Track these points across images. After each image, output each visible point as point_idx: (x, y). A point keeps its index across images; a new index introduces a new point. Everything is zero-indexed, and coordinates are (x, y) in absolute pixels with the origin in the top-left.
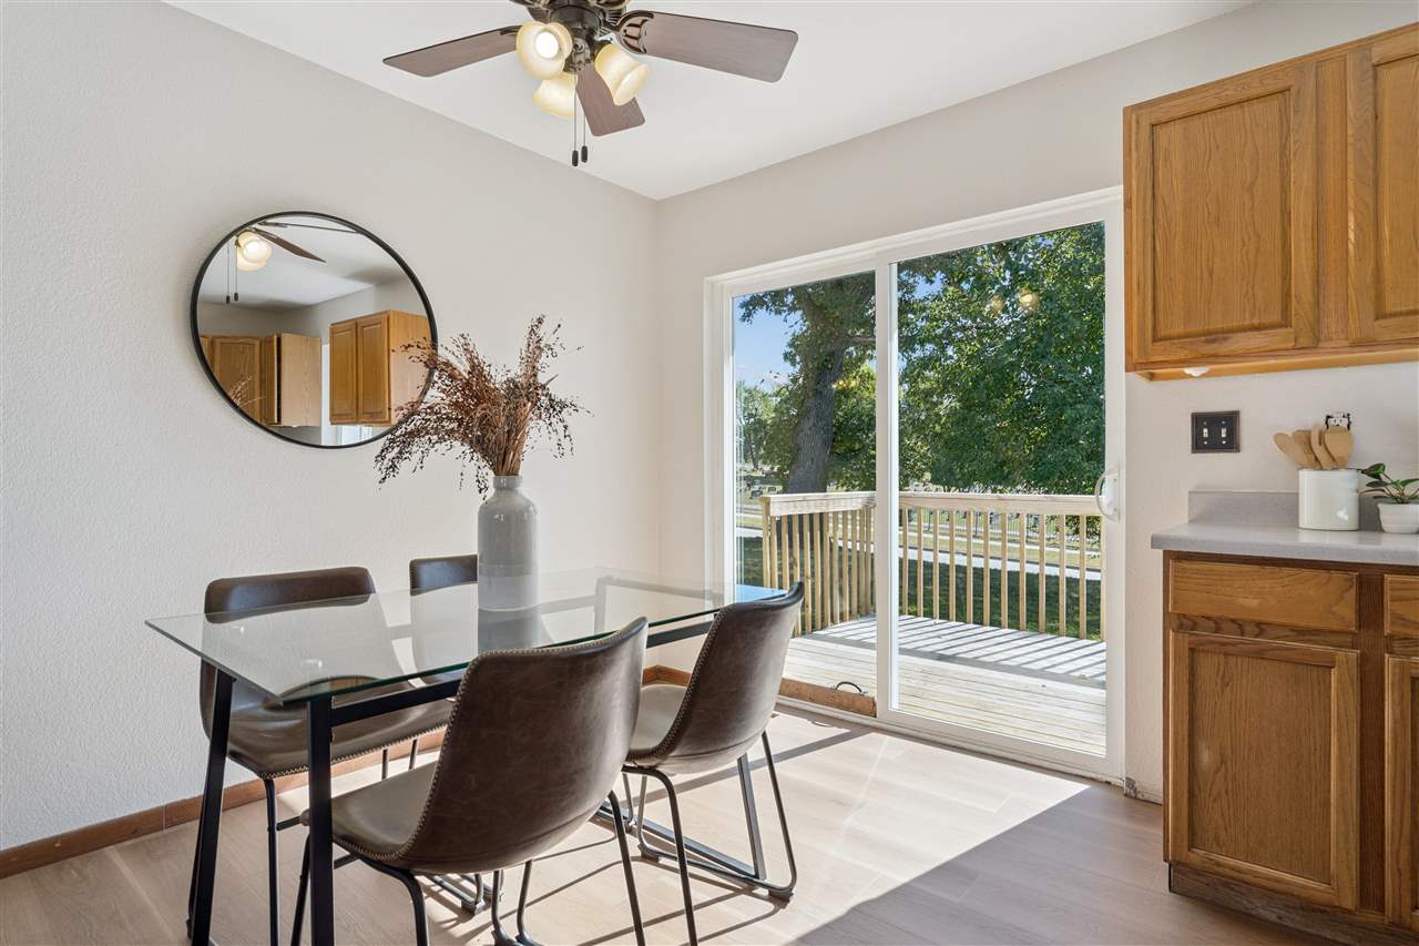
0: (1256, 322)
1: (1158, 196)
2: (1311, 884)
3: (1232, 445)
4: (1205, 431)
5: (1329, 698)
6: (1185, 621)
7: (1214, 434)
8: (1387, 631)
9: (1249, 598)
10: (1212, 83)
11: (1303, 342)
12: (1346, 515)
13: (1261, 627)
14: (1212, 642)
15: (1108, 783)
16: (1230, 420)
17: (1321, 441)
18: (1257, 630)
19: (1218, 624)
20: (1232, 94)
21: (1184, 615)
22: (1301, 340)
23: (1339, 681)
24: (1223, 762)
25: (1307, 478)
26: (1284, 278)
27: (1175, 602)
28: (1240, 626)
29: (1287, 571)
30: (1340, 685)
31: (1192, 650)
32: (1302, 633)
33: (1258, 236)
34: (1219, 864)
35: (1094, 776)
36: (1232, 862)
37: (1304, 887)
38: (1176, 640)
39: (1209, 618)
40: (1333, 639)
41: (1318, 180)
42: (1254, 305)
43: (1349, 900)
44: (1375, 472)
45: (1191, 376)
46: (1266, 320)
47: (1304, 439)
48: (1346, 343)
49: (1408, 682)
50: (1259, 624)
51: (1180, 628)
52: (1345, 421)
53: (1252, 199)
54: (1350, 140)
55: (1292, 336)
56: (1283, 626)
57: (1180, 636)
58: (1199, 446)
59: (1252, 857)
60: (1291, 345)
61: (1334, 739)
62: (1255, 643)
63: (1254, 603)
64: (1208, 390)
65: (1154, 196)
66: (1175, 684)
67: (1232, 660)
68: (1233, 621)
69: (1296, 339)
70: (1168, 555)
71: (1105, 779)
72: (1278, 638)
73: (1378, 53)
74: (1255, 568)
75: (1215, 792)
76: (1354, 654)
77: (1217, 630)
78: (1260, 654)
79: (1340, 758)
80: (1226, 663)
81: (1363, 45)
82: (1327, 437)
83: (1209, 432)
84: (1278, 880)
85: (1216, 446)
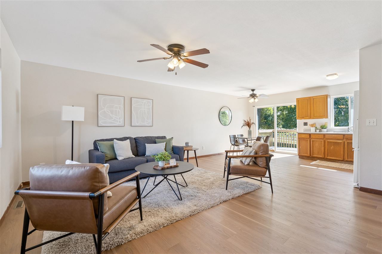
2: (307, 155)
3: (307, 125)
5: (308, 143)
7: (305, 124)
8: (311, 138)
9: (303, 136)
12: (314, 131)
13: (304, 138)
16: (307, 123)
19: (301, 138)
23: (308, 141)
25: (311, 128)
26: (308, 113)
27: (298, 137)
31: (299, 140)
32: (306, 138)
34: (301, 155)
43: (309, 156)
44: (316, 127)
45: (304, 119)
46: (307, 116)
47: (312, 125)
48: (312, 118)
49: (312, 141)
52: (314, 123)
58: (304, 125)
59: (303, 154)
61: (308, 145)
64: (305, 121)
65: (298, 106)
69: (309, 118)
70: (298, 134)
73: (314, 98)
74: (303, 134)
75: (301, 150)
76: (309, 139)
78: (304, 140)
80: (301, 141)
81: (313, 97)
84: (305, 155)
85: (305, 125)
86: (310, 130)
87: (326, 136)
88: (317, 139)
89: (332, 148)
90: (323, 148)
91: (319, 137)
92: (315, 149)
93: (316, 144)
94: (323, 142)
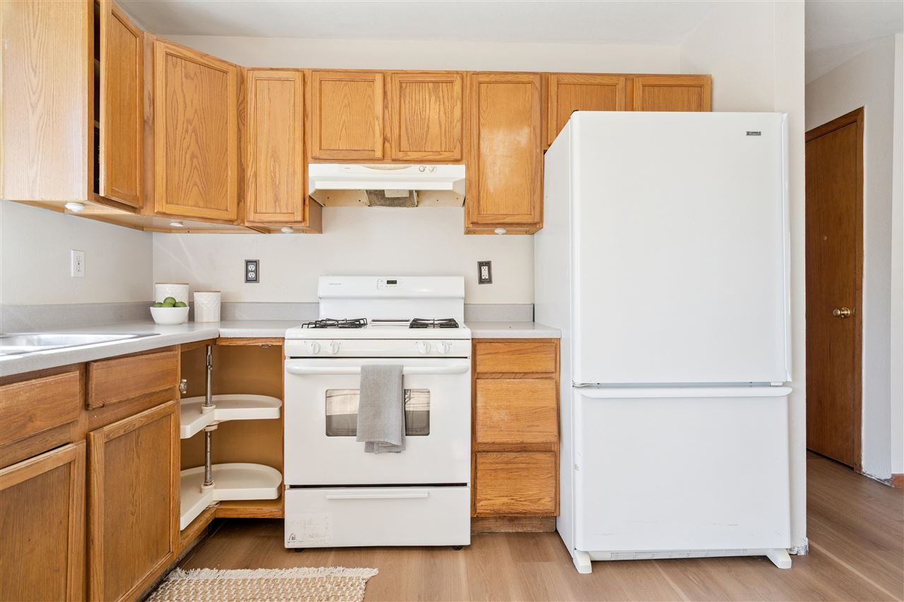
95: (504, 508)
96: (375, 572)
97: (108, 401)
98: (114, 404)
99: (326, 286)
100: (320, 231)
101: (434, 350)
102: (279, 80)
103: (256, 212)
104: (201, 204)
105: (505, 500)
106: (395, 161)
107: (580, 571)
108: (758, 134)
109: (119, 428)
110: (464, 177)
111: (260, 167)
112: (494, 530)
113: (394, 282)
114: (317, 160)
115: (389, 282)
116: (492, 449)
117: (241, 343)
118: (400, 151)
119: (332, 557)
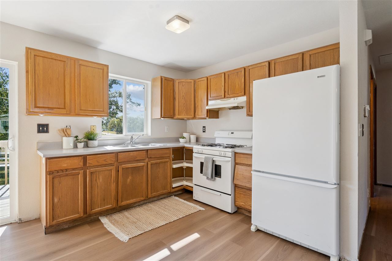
0: (59, 107)
1: (36, 73)
2: (76, 215)
3: (47, 131)
4: (41, 128)
5: (79, 180)
6: (51, 172)
7: (43, 129)
8: (87, 166)
10: (49, 52)
11: (68, 113)
13: (66, 170)
14: (57, 175)
15: (11, 223)
16: (47, 126)
17: (66, 131)
18: (66, 171)
19: (58, 171)
20: (54, 57)
21: (51, 171)
22: (68, 112)
23: (80, 176)
24: (60, 199)
25: (65, 139)
26: (64, 99)
27: (49, 169)
28: (62, 171)
29: (72, 158)
30: (80, 177)
31: (53, 178)
32: (74, 169)
33: (59, 89)
34: (59, 221)
35: (6, 223)
36: (61, 219)
37: (75, 217)
38: (49, 177)
39: (56, 171)
40: (79, 169)
41: (71, 82)
42: (59, 103)
43: (82, 215)
44: (76, 137)
45: (40, 116)
46: (61, 107)
47: (63, 130)
48: (75, 114)
49: (90, 173)
50: (66, 169)
51: (49, 174)
52: (70, 127)
53: (58, 81)
54: (76, 76)
55: (66, 111)
56: (71, 169)
57: (50, 176)
58: (39, 131)
59: (66, 216)
60: (66, 113)
61: (80, 187)
62: (66, 173)
63: (65, 165)
64: (43, 119)
65: (35, 72)
66: (49, 186)
67: (61, 178)
68: (61, 170)
69: (67, 112)
70: (47, 159)
71: (10, 223)
72: (70, 171)
73: (80, 62)
74: (66, 158)
75: (58, 207)
76: (83, 171)
77: (58, 173)
78: (67, 175)
79: (81, 190)
80: (60, 179)
82: (67, 130)
83: (42, 128)
84: (70, 218)
85: (43, 132)
86: (60, 145)
87: (121, 156)
88: (101, 166)
89: (129, 180)
90: (113, 186)
91: (105, 160)
92: (96, 192)
93: (99, 179)
94: (114, 173)
95: (243, 206)
96: (204, 209)
97: (151, 157)
98: (153, 158)
99: (217, 134)
100: (218, 118)
101: (223, 154)
102: (202, 80)
103: (198, 115)
104: (186, 115)
105: (243, 203)
106: (227, 98)
107: (252, 230)
108: (324, 76)
109: (154, 162)
110: (246, 100)
111: (199, 104)
112: (244, 213)
113: (233, 133)
114: (210, 100)
115: (232, 133)
116: (240, 187)
117: (188, 148)
118: (228, 95)
119: (200, 204)
